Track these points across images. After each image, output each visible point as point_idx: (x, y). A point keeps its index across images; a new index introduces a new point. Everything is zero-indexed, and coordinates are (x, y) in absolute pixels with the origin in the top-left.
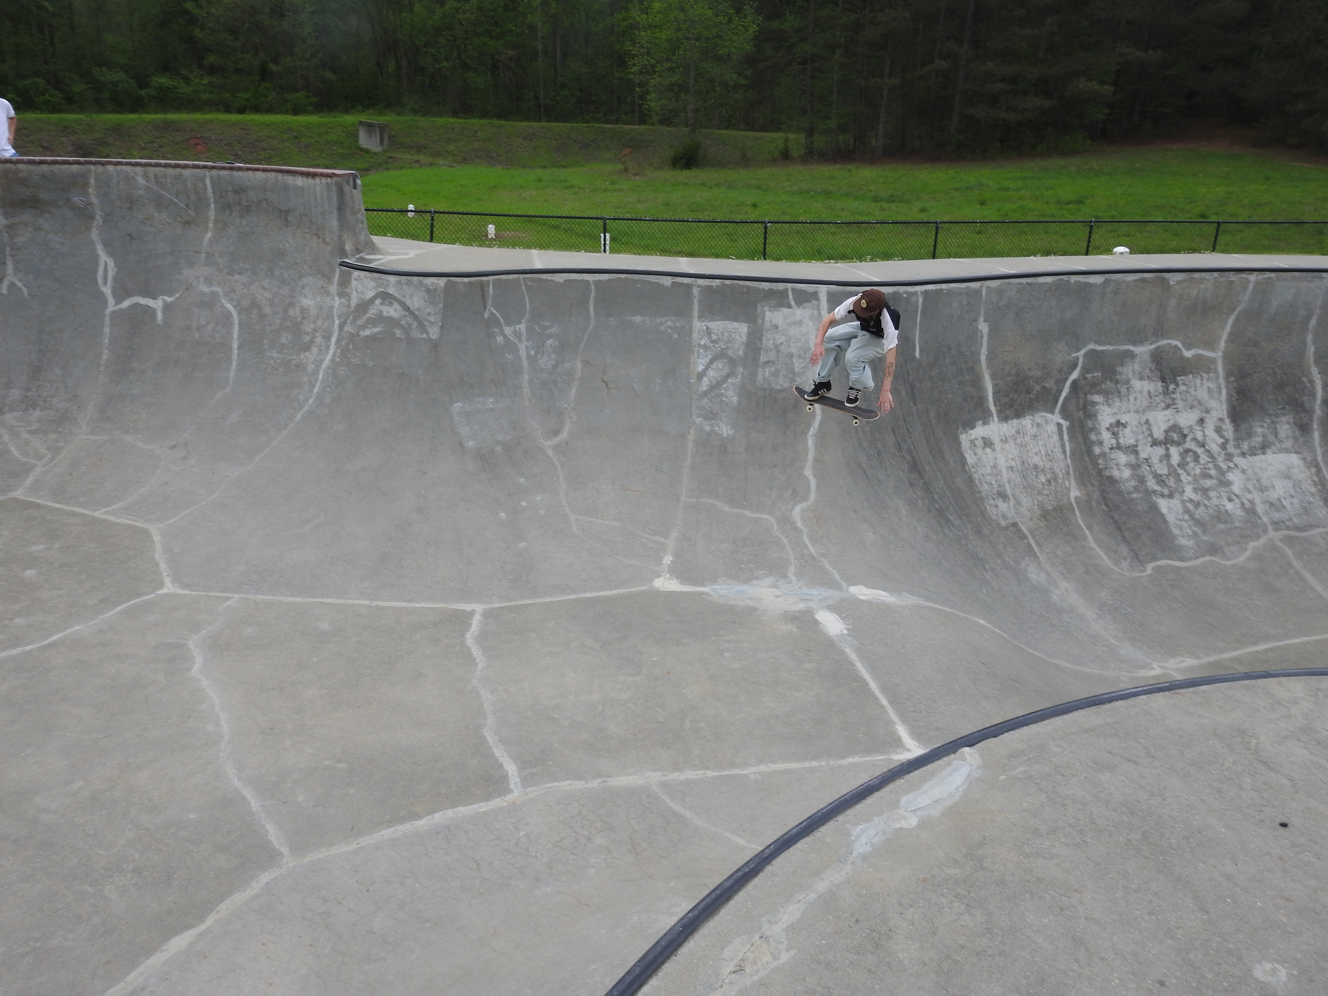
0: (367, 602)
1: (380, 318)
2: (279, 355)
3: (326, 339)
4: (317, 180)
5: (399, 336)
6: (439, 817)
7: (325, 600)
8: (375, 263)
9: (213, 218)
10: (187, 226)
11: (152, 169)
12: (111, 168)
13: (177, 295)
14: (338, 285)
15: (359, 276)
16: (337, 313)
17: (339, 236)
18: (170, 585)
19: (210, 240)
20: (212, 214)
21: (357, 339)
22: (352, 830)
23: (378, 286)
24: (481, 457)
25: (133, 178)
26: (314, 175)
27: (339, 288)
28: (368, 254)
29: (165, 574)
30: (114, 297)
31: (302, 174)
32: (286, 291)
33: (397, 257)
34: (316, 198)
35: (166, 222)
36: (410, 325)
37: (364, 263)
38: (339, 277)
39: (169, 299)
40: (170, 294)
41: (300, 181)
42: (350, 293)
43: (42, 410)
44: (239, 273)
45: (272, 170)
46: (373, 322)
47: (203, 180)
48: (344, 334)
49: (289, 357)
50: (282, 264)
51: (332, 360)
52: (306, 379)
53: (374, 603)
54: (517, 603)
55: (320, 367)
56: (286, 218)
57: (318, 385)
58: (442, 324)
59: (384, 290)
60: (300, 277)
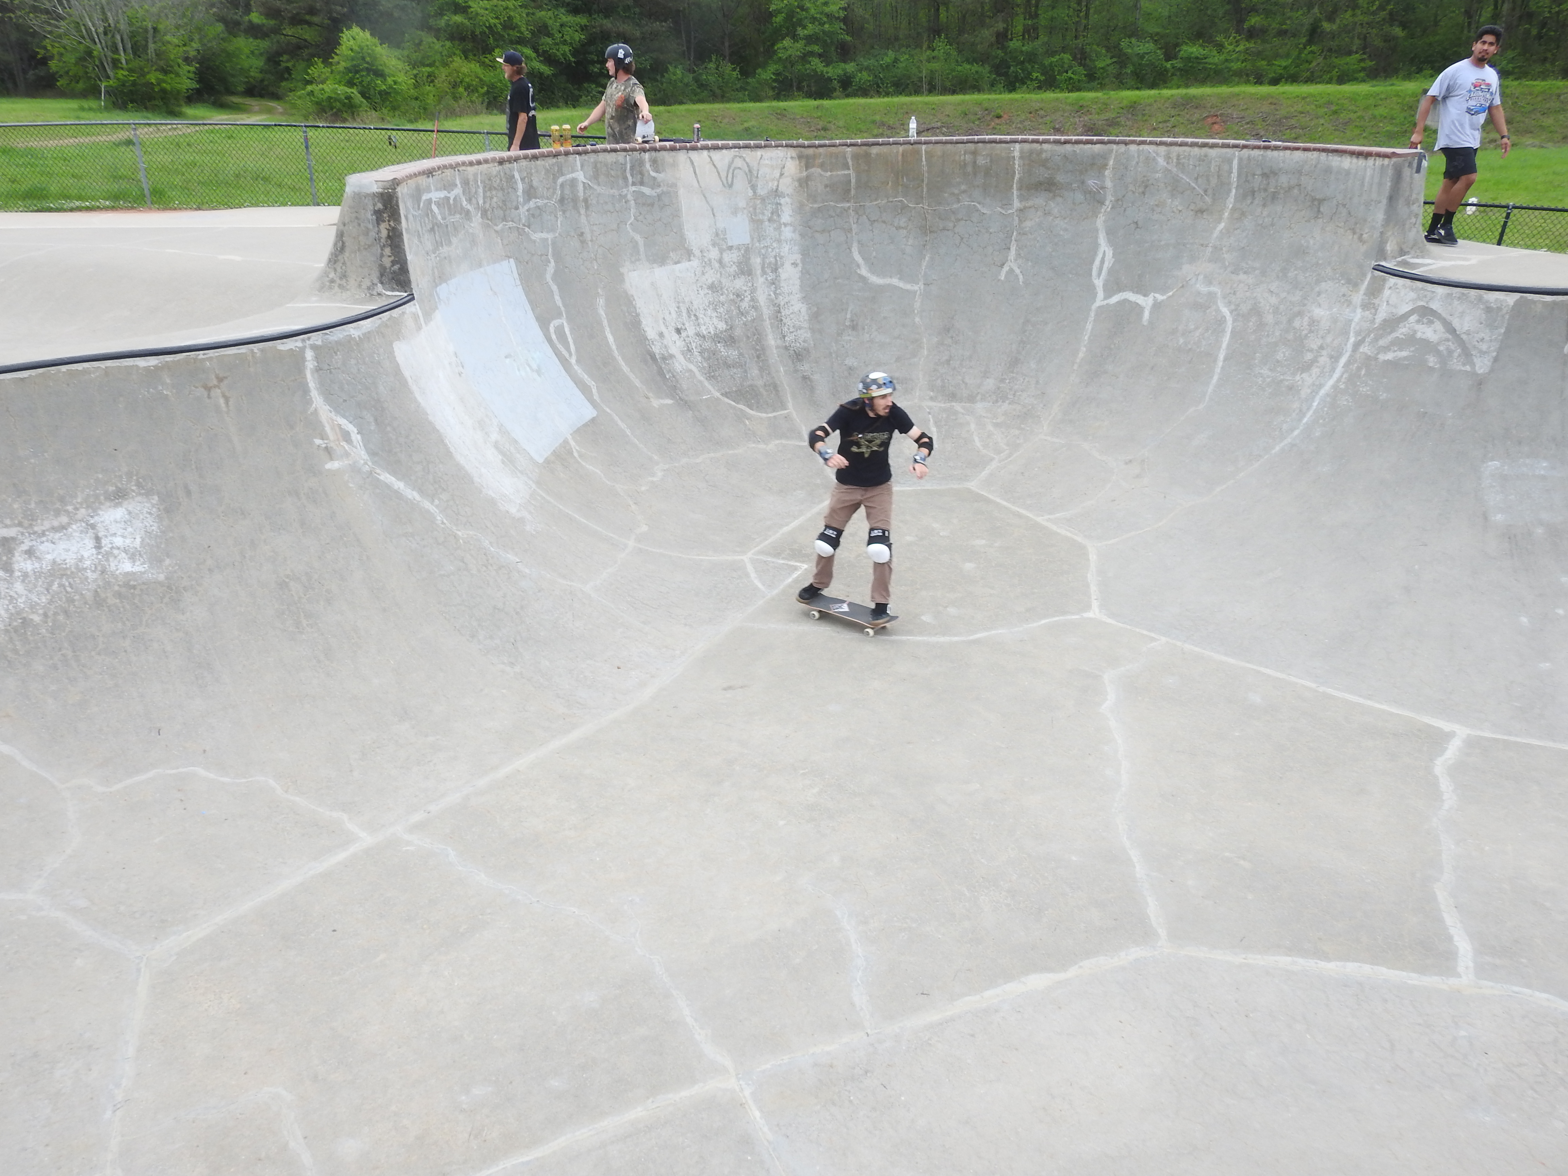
0: (1313, 685)
1: (1411, 340)
2: (1270, 373)
3: (1333, 360)
4: (1371, 161)
5: (1431, 364)
6: (1351, 968)
7: (1262, 669)
8: (1422, 269)
9: (1231, 206)
10: (1199, 215)
11: (1177, 148)
12: (1133, 147)
13: (1171, 294)
14: (1364, 294)
15: (1395, 284)
16: (1354, 328)
17: (1382, 233)
18: (1097, 610)
19: (1221, 231)
20: (1230, 202)
21: (1373, 363)
22: (1241, 940)
23: (1419, 298)
24: (1509, 538)
25: (1154, 159)
26: (1368, 155)
27: (1364, 297)
28: (1413, 257)
29: (1094, 597)
30: (1104, 291)
31: (1352, 153)
32: (1297, 297)
33: (1453, 263)
34: (1362, 185)
35: (1177, 209)
36: (1450, 352)
37: (1405, 268)
38: (1368, 284)
39: (1160, 297)
40: (1163, 291)
41: (1347, 162)
42: (1379, 305)
43: (1010, 404)
44: (1245, 273)
45: (1315, 150)
46: (1399, 344)
47: (1230, 161)
48: (1358, 356)
49: (1282, 377)
50: (1300, 264)
51: (1335, 387)
52: (1296, 405)
53: (1322, 689)
54: (1519, 740)
55: (1317, 393)
56: (1319, 208)
57: (1311, 412)
58: (1497, 356)
59: (1424, 304)
60: (1318, 282)
